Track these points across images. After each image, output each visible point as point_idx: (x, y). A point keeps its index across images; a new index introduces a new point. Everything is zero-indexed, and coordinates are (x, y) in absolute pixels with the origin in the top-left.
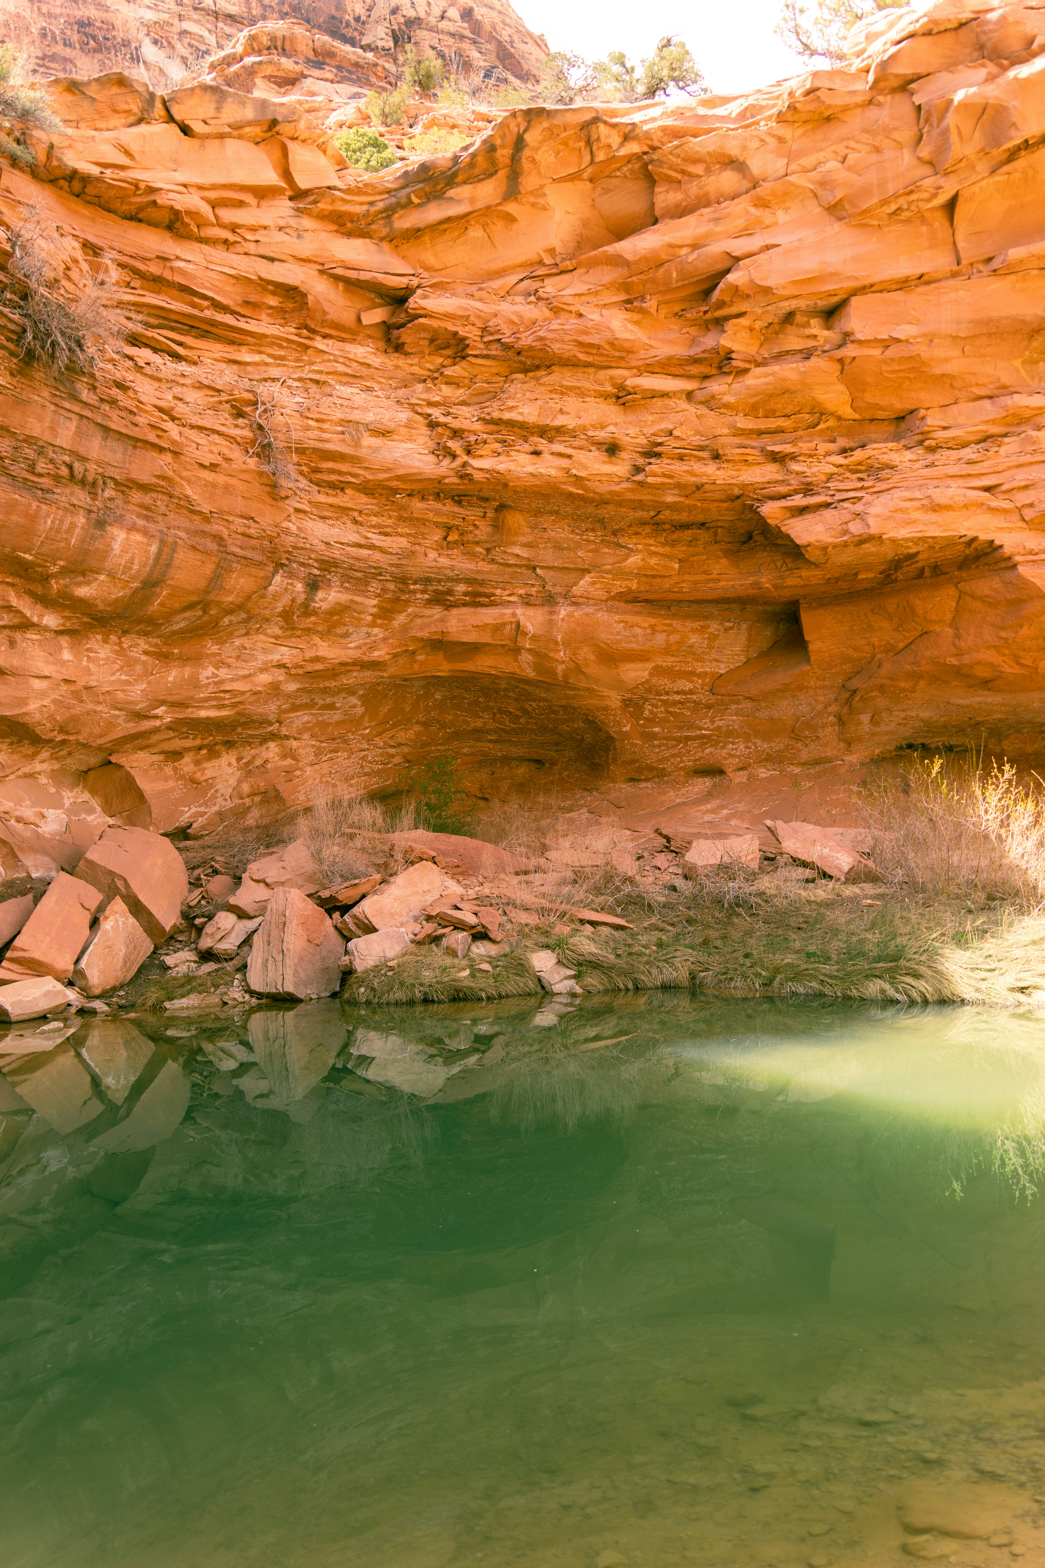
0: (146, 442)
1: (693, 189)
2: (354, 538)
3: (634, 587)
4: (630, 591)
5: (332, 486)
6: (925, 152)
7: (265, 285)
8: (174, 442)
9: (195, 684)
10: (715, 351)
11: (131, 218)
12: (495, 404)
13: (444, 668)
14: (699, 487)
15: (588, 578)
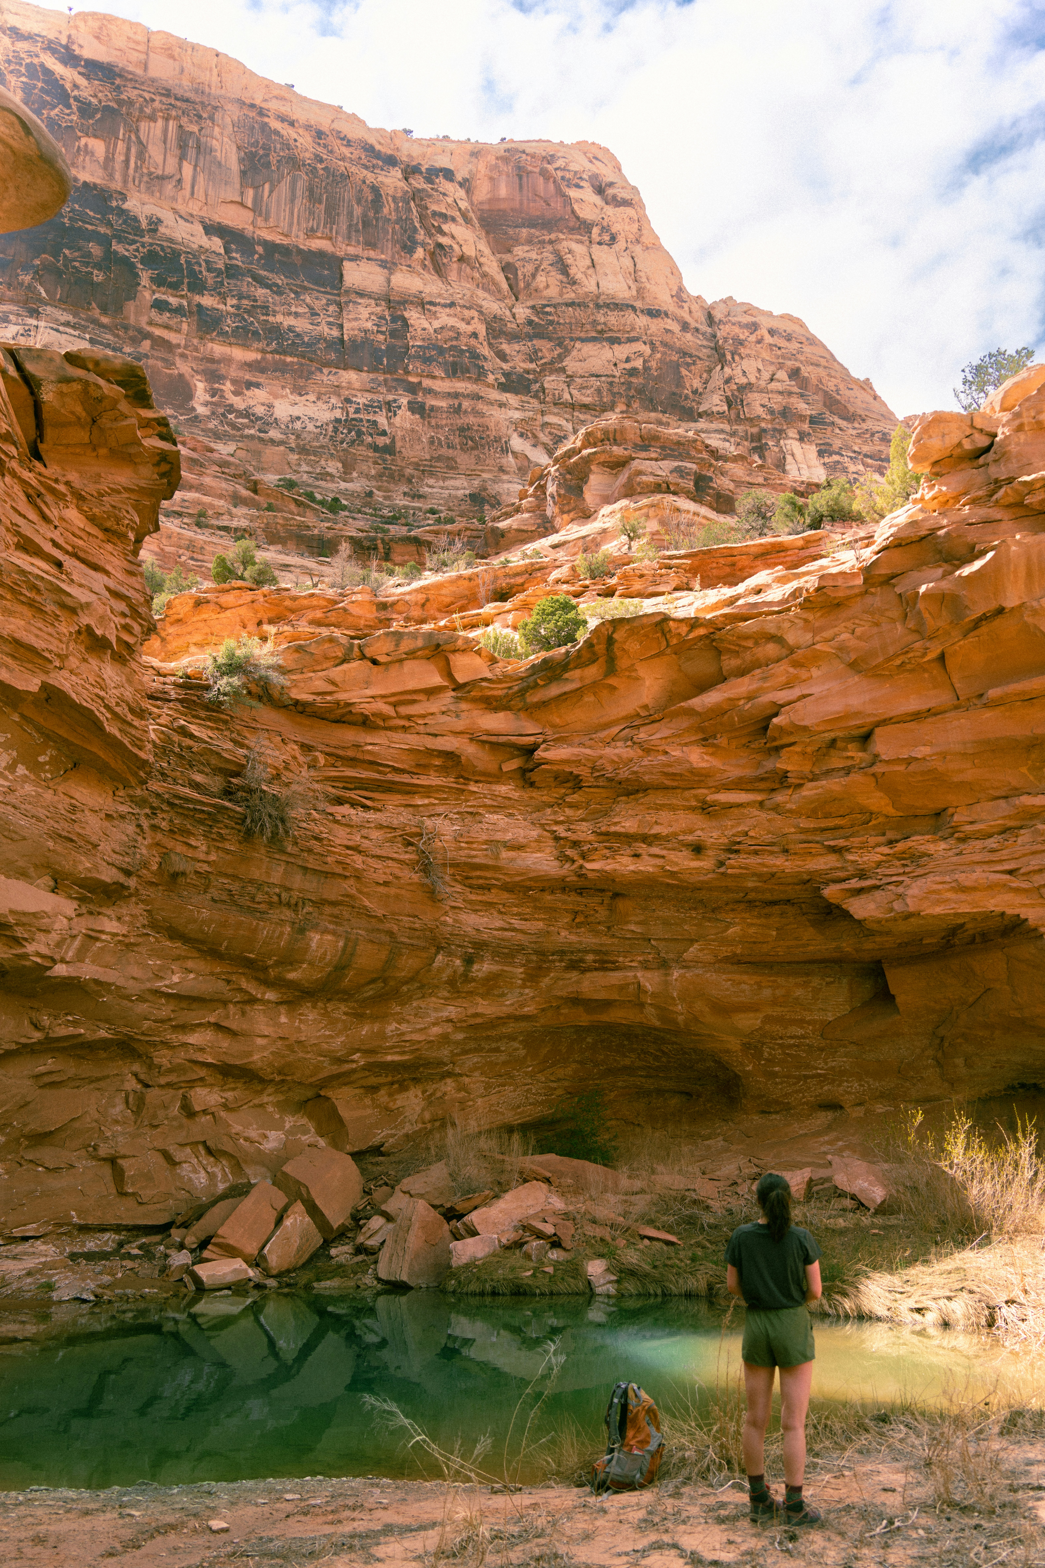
0: (334, 874)
1: (748, 656)
2: (499, 924)
3: (739, 951)
4: (735, 955)
5: (481, 887)
6: (911, 625)
7: (430, 752)
8: (356, 870)
9: (382, 1036)
10: (774, 771)
11: (337, 722)
12: (605, 820)
13: (584, 1019)
14: (773, 875)
15: (696, 946)
